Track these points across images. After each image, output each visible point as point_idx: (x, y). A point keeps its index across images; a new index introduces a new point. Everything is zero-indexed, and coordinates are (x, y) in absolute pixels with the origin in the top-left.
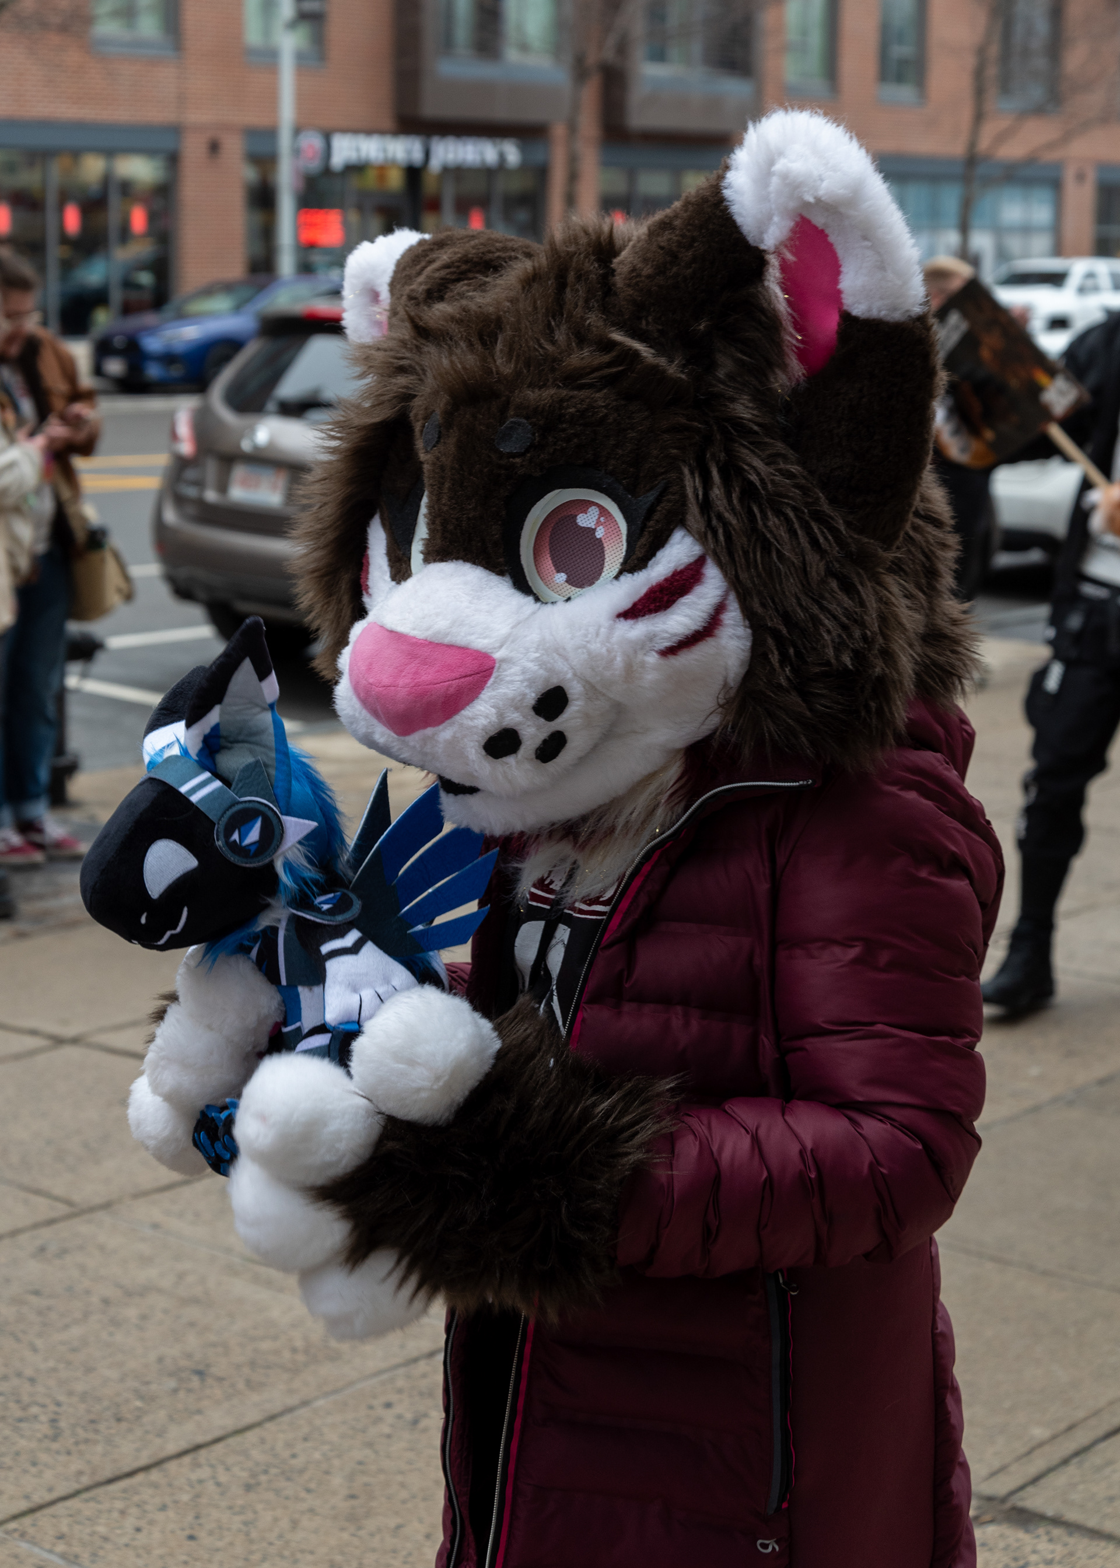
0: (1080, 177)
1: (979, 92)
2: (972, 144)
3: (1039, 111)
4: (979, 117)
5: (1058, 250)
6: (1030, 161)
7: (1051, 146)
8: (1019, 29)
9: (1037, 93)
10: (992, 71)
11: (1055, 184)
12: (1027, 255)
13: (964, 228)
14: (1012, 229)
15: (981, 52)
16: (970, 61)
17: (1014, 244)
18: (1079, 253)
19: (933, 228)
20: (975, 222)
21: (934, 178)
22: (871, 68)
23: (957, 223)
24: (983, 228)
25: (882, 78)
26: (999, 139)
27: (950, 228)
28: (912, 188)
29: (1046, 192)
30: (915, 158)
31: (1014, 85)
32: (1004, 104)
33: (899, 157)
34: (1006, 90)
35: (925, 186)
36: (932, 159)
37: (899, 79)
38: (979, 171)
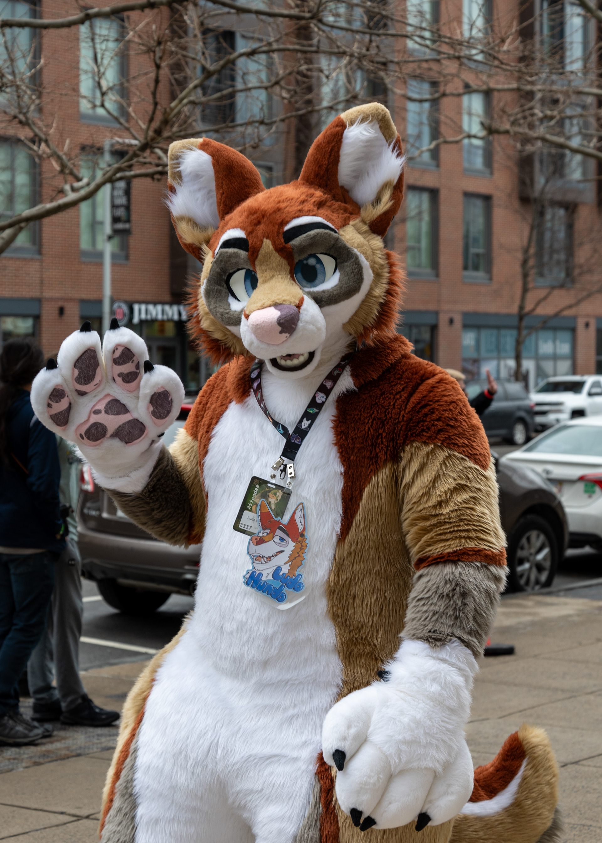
0: (587, 325)
1: (525, 276)
2: (521, 308)
3: (562, 286)
4: (525, 290)
5: (575, 370)
6: (557, 315)
7: (570, 307)
8: (548, 235)
9: (559, 274)
11: (573, 330)
12: (555, 375)
13: (518, 358)
14: (546, 358)
15: (526, 251)
16: (519, 256)
17: (548, 366)
18: (589, 373)
19: (499, 358)
20: (524, 354)
21: (498, 327)
22: (460, 262)
23: (513, 354)
24: (529, 358)
25: (466, 268)
26: (538, 304)
27: (509, 358)
28: (484, 333)
29: (567, 335)
30: (487, 315)
31: (546, 271)
32: (541, 282)
33: (476, 314)
34: (541, 274)
35: (494, 332)
36: (497, 315)
37: (476, 268)
38: (526, 322)
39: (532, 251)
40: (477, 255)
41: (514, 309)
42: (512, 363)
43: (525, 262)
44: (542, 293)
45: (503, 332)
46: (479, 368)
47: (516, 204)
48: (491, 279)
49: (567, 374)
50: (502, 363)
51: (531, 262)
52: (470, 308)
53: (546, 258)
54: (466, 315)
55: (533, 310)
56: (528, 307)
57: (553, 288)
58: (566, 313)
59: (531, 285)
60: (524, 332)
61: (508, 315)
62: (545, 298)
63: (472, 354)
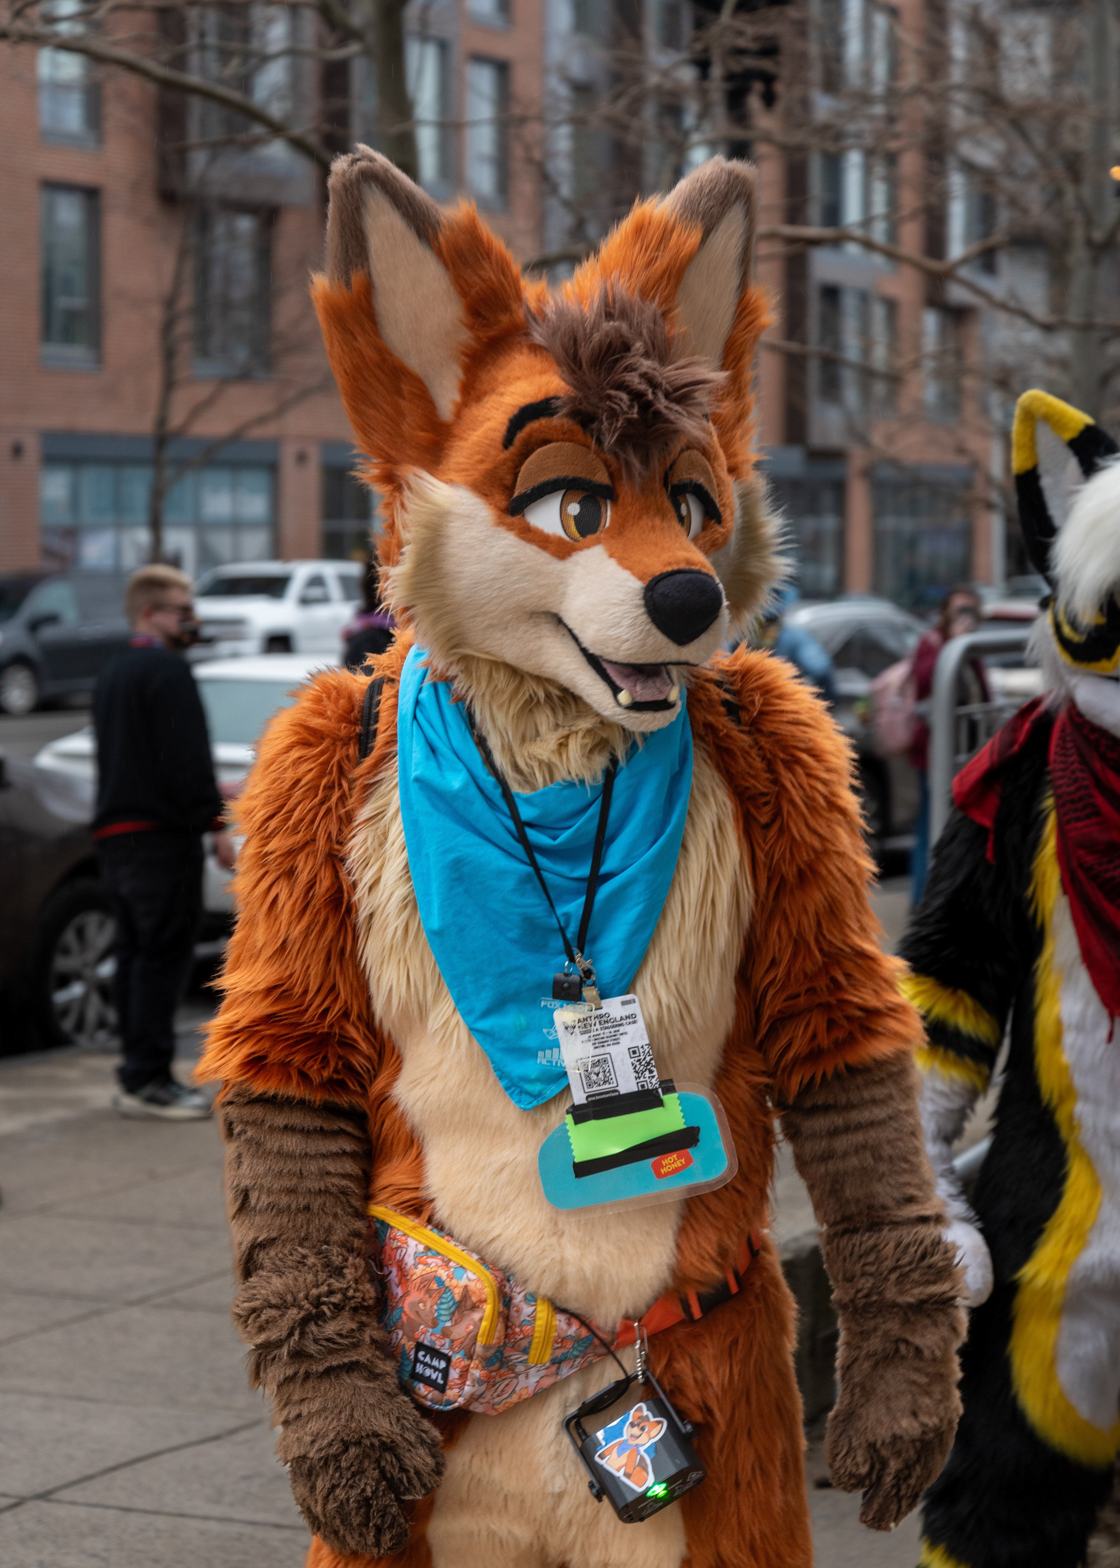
0: (302, 458)
1: (169, 354)
2: (162, 421)
3: (244, 376)
4: (169, 385)
5: (277, 552)
6: (235, 437)
7: (262, 420)
8: (217, 273)
9: (241, 354)
10: (184, 327)
11: (272, 468)
12: (237, 559)
13: (156, 525)
14: (219, 525)
15: (170, 303)
16: (156, 313)
17: (222, 542)
18: (304, 555)
19: (119, 526)
20: (169, 516)
21: (117, 462)
22: (33, 323)
23: (145, 517)
24: (180, 525)
25: (47, 337)
26: (197, 412)
27: (138, 524)
28: (89, 476)
29: (260, 479)
30: (92, 437)
31: (215, 345)
32: (203, 368)
33: (70, 435)
34: (203, 351)
35: (108, 472)
36: (112, 437)
37: (68, 336)
38: (172, 451)
39: (184, 302)
40: (73, 313)
41: (145, 425)
42: (143, 536)
43: (168, 327)
44: (202, 392)
45: (127, 472)
46: (76, 546)
47: (150, 205)
48: (99, 360)
49: (259, 558)
50: (126, 537)
52: (57, 421)
54: (49, 437)
55: (187, 426)
56: (176, 419)
57: (225, 382)
58: (257, 432)
59: (182, 374)
60: (169, 472)
61: (133, 438)
62: (210, 402)
63: (63, 518)
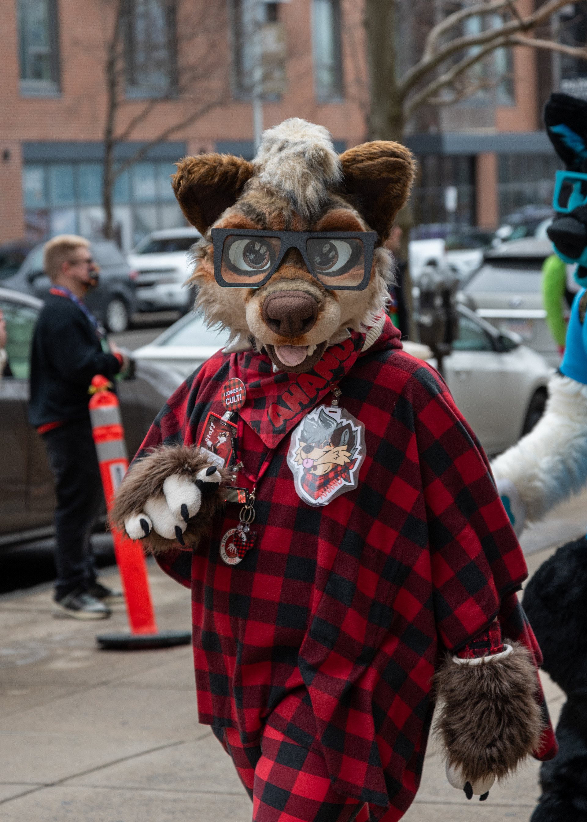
1: (112, 84)
2: (109, 131)
3: (167, 98)
4: (113, 106)
6: (162, 140)
7: (180, 127)
8: (140, 25)
9: (161, 81)
12: (160, 228)
13: (108, 204)
14: (146, 203)
15: (112, 48)
16: (102, 55)
19: (78, 207)
20: (116, 199)
21: (75, 162)
22: (14, 67)
23: (99, 199)
24: (122, 205)
25: (23, 75)
26: (133, 124)
27: (94, 205)
28: (56, 172)
30: (57, 144)
31: (141, 77)
32: (134, 93)
33: (42, 144)
34: (133, 82)
35: (69, 169)
36: (72, 144)
37: (38, 75)
38: (117, 152)
39: (120, 47)
40: (39, 57)
41: (99, 135)
42: (98, 214)
43: (110, 65)
44: (138, 110)
45: (83, 168)
46: (49, 222)
48: (60, 90)
49: (176, 226)
50: (83, 215)
51: (120, 65)
52: (33, 134)
53: (140, 58)
54: (27, 145)
55: (126, 134)
56: (119, 130)
57: (154, 101)
58: (175, 137)
59: (121, 97)
60: (115, 167)
61: (89, 144)
62: (143, 117)
63: (39, 203)
